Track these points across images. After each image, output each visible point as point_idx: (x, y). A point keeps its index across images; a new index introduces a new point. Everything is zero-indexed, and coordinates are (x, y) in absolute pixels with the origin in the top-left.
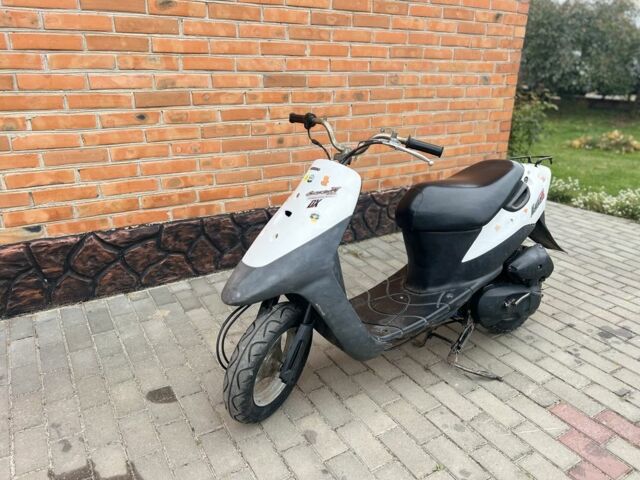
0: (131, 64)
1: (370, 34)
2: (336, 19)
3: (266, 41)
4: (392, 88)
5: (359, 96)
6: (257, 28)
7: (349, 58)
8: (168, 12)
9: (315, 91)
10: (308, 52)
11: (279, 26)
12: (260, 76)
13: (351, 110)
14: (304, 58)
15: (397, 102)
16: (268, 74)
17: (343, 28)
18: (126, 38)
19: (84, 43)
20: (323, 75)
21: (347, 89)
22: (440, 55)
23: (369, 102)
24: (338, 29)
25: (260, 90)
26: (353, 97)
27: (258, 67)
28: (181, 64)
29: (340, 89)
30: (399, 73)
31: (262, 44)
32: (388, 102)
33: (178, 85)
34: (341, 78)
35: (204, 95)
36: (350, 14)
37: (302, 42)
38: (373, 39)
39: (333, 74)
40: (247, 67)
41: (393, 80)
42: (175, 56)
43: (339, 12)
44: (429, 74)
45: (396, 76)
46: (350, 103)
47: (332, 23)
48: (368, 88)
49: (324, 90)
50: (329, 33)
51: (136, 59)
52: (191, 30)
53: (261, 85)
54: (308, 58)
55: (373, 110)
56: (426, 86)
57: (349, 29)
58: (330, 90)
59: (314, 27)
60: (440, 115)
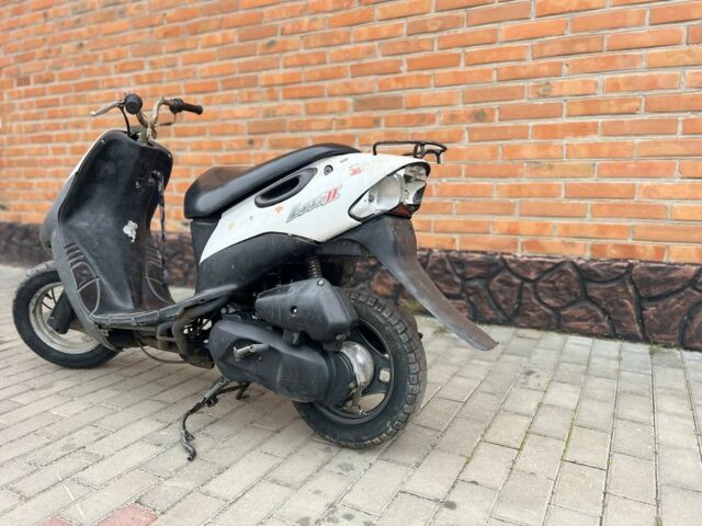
0: (246, 98)
1: (495, 32)
2: (440, 23)
3: (355, 63)
4: (541, 102)
5: (479, 116)
6: (347, 51)
7: (462, 68)
8: (272, 50)
9: (413, 112)
10: (404, 68)
11: (369, 44)
12: (350, 100)
13: (466, 135)
14: (399, 75)
15: (550, 122)
16: (358, 97)
17: (452, 32)
18: (244, 78)
19: (220, 85)
20: (424, 93)
21: (460, 108)
22: (649, 40)
23: (497, 123)
24: (445, 33)
25: (349, 115)
26: (470, 117)
27: (347, 91)
28: (281, 95)
29: (449, 109)
30: (553, 80)
31: (352, 67)
32: (531, 123)
33: (278, 113)
34: (451, 93)
35: (297, 122)
36: (462, 13)
37: (398, 58)
38: (501, 36)
39: (438, 90)
40: (337, 91)
41: (540, 90)
42: (276, 88)
43: (445, 14)
44: (621, 76)
45: (548, 84)
46: (465, 126)
47: (435, 28)
48: (495, 105)
49: (425, 111)
50: (432, 41)
51: (250, 94)
52: (289, 63)
53: (351, 109)
54: (405, 74)
55: (504, 135)
56: (616, 95)
57: (460, 31)
58: (435, 110)
59: (412, 38)
60: (657, 143)
